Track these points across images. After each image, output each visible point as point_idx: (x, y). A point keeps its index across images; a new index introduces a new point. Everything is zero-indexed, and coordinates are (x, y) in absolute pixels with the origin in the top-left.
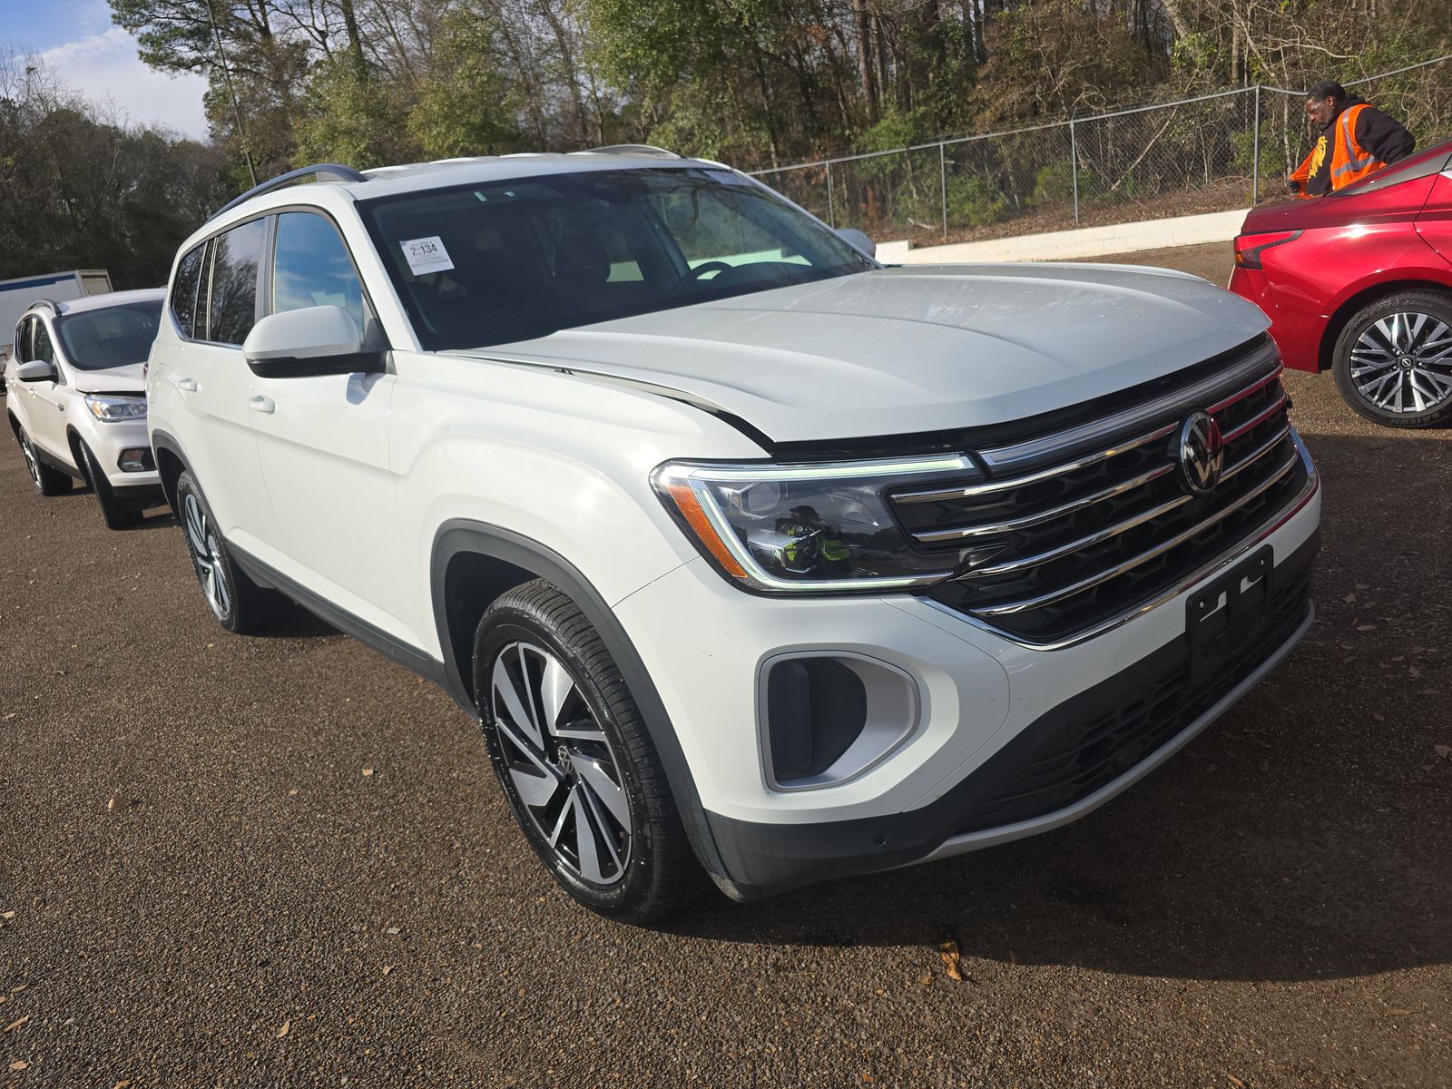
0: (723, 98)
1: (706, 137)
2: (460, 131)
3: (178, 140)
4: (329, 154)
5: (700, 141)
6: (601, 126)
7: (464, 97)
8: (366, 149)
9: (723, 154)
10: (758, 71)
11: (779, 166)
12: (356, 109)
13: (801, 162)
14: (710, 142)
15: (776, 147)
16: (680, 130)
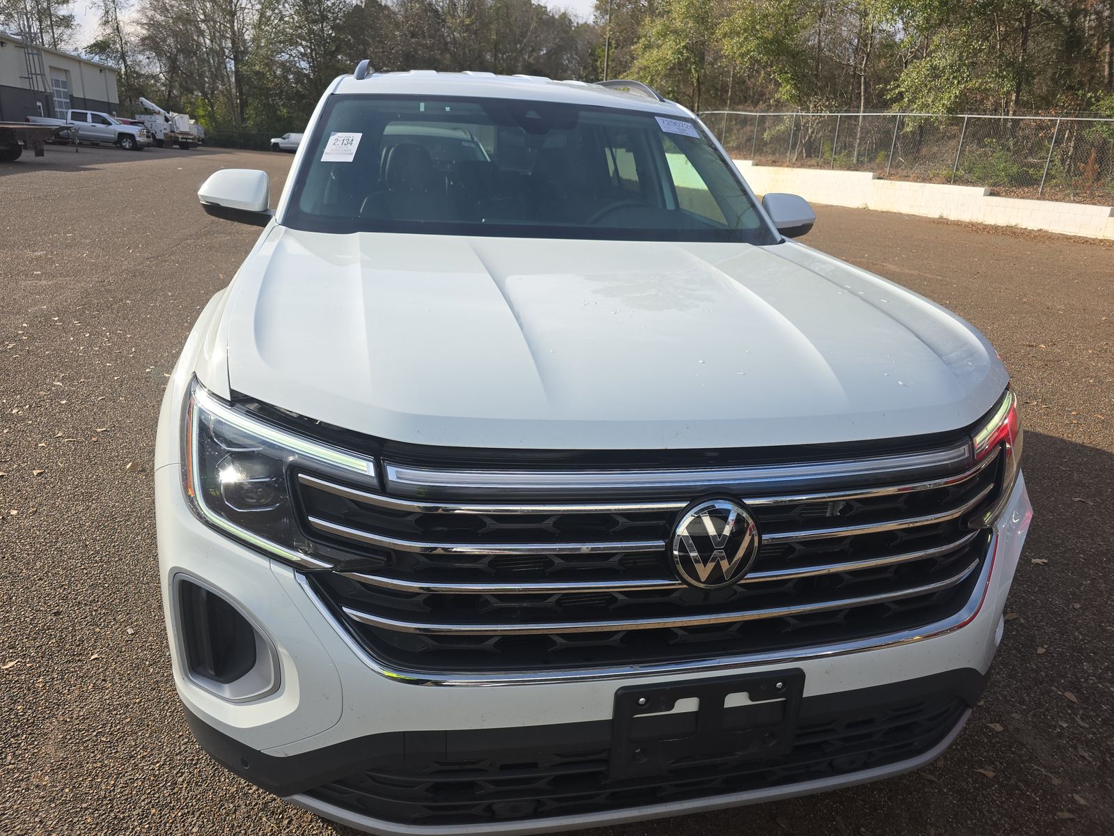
0: (982, 45)
1: (954, 78)
2: (753, 44)
3: (581, 22)
4: (659, 47)
5: (948, 79)
6: (868, 55)
7: (766, 16)
8: (685, 47)
9: (965, 94)
10: (1024, 25)
11: (1014, 115)
12: (687, 16)
13: (1037, 114)
14: (956, 82)
15: (1017, 97)
16: (934, 68)
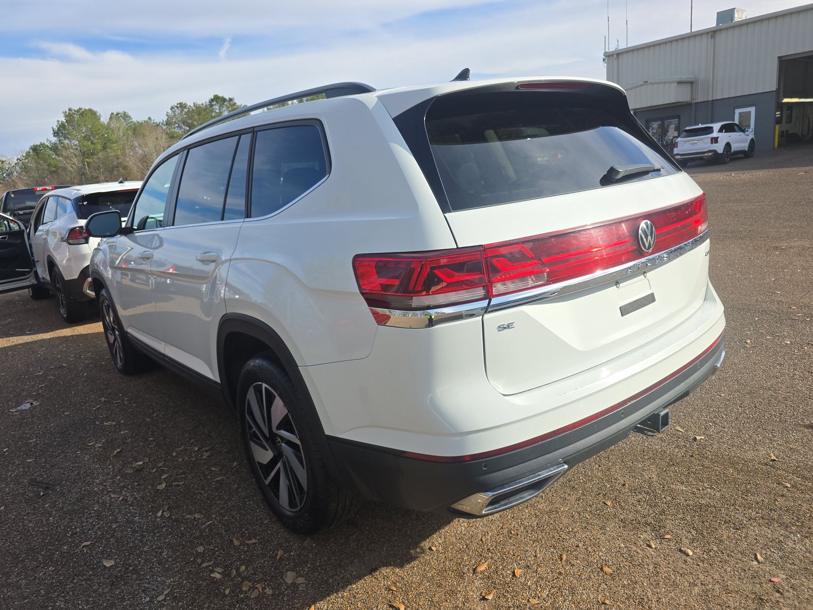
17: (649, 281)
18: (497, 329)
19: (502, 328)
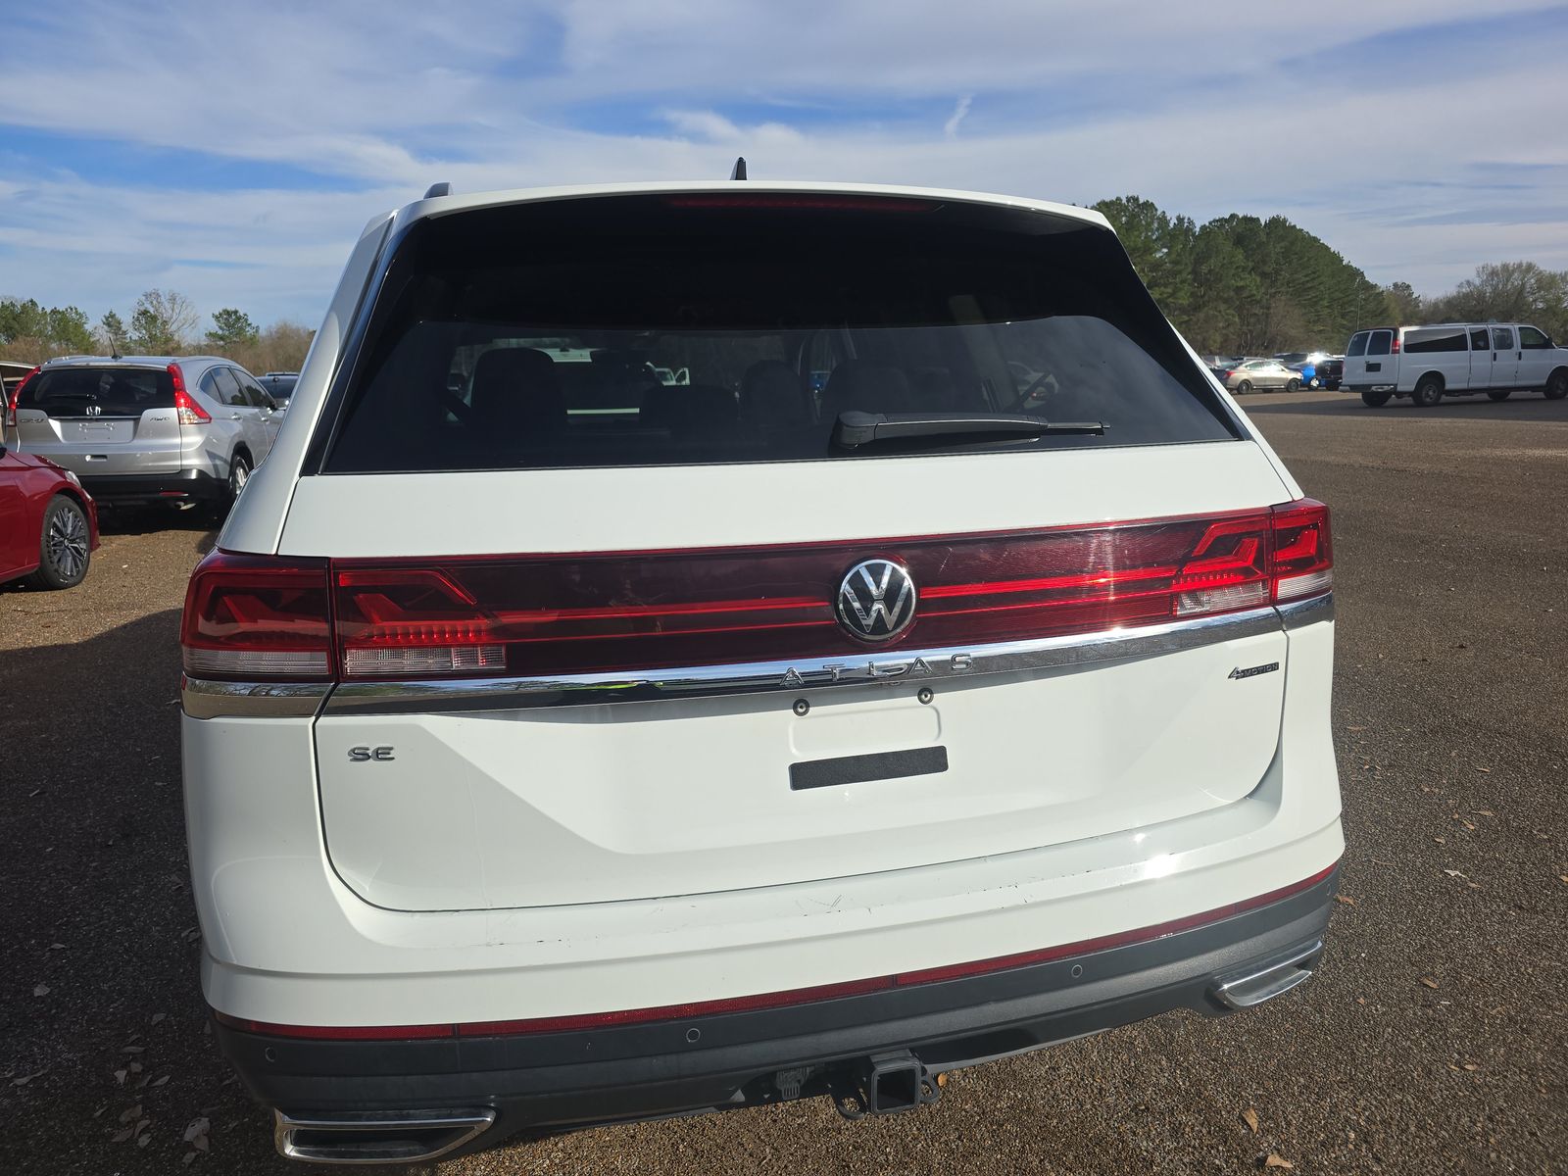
17: (937, 711)
18: (349, 755)
19: (360, 755)
